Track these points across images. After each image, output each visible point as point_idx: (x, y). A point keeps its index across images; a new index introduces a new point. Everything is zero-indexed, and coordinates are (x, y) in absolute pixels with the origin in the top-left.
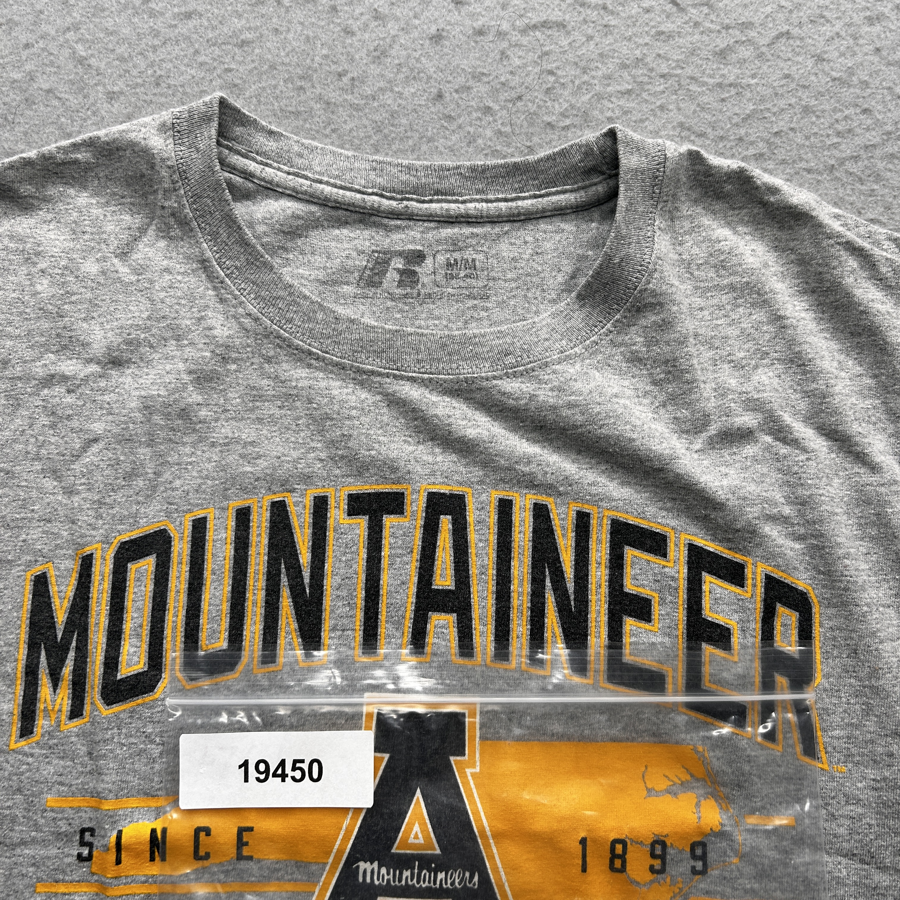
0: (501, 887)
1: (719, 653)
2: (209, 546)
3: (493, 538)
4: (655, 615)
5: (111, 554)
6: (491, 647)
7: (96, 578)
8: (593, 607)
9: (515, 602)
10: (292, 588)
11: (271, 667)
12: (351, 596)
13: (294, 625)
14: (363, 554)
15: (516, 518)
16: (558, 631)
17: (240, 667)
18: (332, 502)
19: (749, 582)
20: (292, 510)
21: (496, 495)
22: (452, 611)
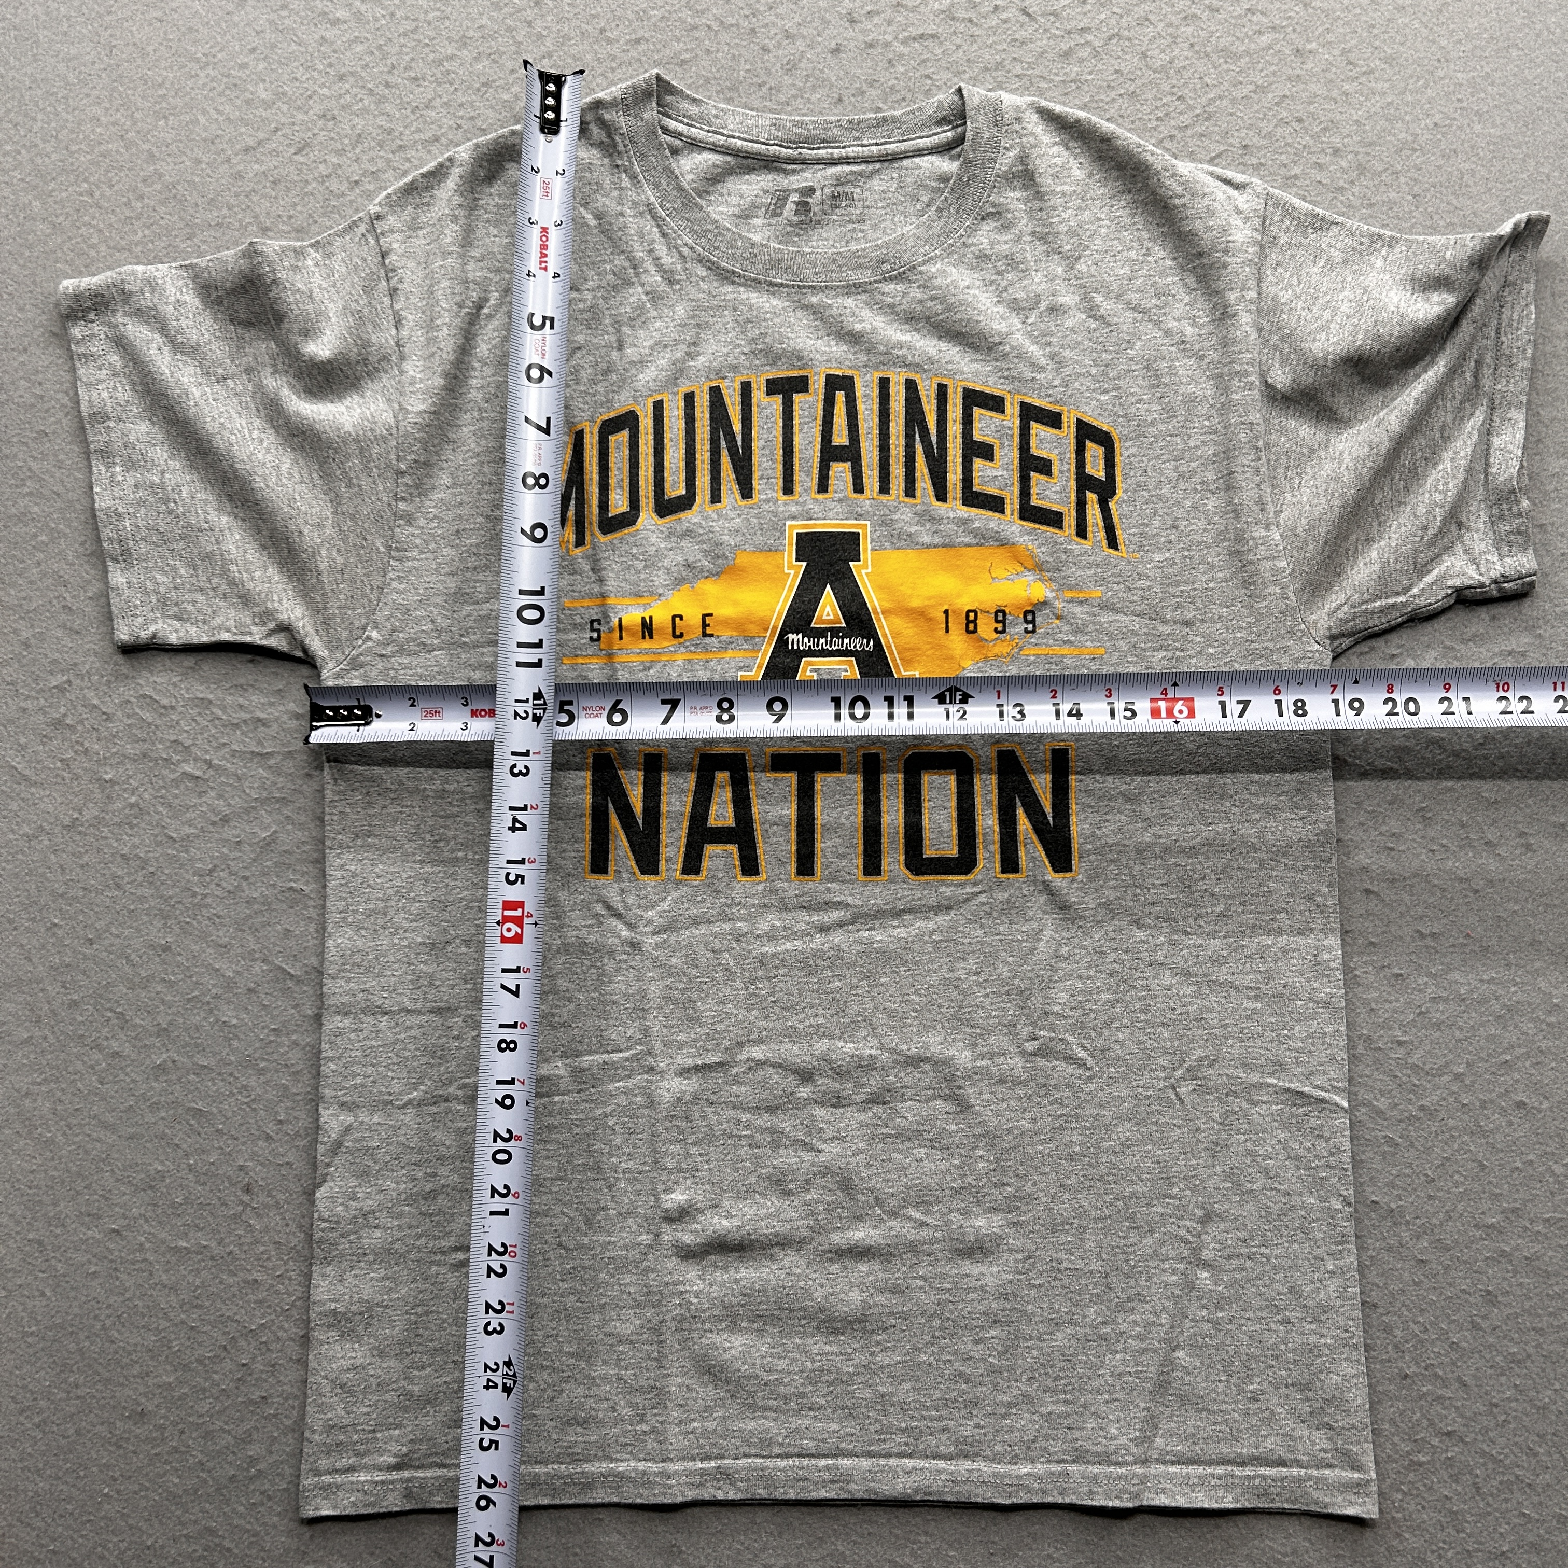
0: (889, 647)
1: (1043, 478)
2: (666, 421)
3: (876, 407)
4: (996, 457)
5: (596, 430)
6: (877, 486)
7: (587, 446)
8: (951, 452)
9: (893, 452)
10: (729, 449)
11: (719, 505)
12: (772, 454)
13: (733, 476)
14: (780, 423)
15: (892, 391)
16: (926, 471)
17: (695, 507)
18: (754, 385)
19: (1065, 425)
20: (725, 392)
21: (878, 375)
22: (847, 460)
